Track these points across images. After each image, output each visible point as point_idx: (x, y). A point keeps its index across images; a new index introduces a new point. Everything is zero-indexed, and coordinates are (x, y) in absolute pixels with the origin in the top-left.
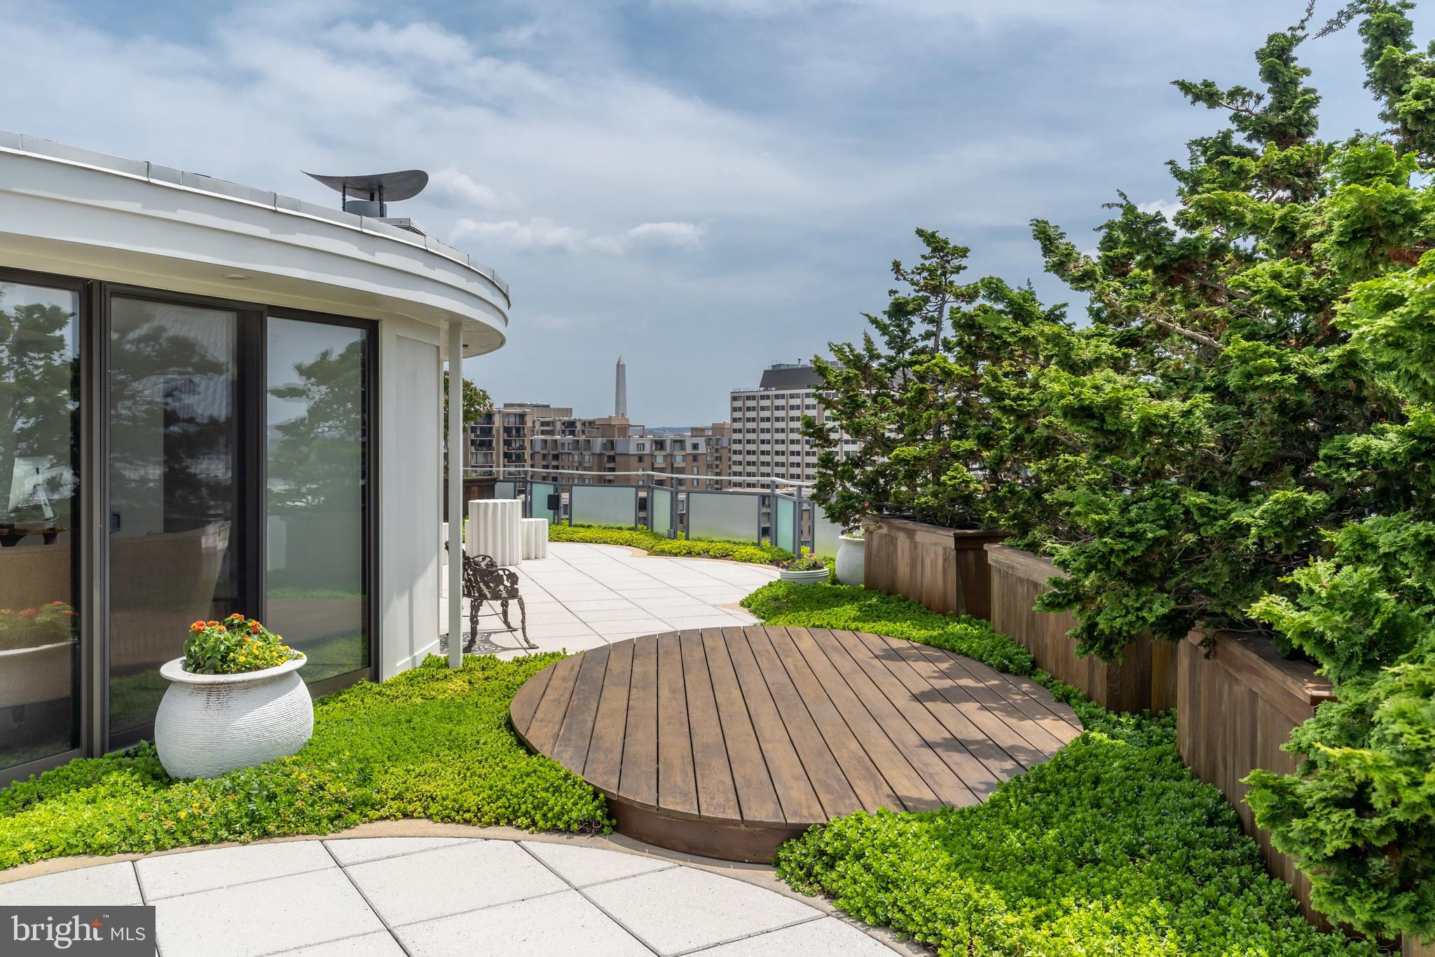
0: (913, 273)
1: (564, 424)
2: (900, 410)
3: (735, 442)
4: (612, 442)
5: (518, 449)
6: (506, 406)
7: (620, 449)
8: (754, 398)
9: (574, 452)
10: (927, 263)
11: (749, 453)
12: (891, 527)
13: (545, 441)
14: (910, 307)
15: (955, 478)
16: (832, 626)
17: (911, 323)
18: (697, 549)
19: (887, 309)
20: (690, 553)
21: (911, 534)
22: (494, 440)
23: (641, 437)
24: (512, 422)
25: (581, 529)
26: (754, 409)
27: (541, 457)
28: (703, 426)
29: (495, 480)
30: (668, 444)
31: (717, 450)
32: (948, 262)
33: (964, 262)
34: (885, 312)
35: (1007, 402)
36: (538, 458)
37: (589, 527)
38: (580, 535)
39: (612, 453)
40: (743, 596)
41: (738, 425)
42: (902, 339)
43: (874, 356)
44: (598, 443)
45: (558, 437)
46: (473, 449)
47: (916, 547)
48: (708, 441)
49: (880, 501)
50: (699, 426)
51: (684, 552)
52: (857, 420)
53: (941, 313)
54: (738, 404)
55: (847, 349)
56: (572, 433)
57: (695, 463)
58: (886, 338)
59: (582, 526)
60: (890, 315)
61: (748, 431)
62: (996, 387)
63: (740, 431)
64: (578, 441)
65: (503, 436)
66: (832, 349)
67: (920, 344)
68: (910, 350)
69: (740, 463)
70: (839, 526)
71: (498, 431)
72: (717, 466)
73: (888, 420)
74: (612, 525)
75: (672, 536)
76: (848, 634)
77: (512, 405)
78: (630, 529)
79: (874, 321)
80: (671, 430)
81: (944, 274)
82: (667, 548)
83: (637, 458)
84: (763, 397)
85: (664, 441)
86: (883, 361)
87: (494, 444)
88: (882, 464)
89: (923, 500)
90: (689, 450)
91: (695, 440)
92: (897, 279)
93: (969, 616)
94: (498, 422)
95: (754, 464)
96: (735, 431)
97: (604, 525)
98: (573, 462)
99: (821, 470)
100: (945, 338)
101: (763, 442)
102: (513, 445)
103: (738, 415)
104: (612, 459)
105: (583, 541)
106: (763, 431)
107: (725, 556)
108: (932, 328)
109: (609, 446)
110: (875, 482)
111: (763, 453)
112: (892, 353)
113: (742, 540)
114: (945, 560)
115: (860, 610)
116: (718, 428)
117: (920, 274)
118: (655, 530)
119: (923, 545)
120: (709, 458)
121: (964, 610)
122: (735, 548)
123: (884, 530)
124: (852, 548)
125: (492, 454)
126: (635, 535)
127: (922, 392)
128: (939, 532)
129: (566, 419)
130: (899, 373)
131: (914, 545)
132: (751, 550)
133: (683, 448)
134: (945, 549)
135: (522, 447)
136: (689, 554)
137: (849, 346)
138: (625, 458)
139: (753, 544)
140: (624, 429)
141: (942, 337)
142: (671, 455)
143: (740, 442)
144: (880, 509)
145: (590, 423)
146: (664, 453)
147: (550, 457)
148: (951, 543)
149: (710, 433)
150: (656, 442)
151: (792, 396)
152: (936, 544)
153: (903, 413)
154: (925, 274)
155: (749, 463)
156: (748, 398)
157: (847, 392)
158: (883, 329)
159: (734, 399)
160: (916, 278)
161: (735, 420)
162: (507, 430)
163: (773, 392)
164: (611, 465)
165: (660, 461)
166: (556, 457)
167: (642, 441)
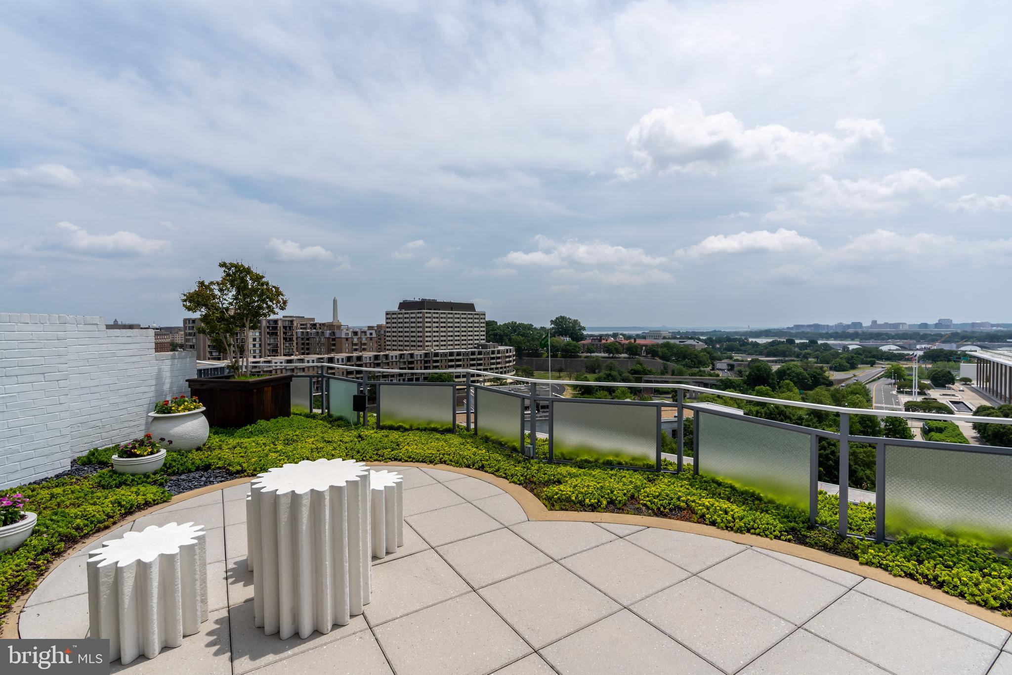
1: (311, 325)
3: (387, 332)
4: (334, 332)
5: (290, 336)
6: (284, 317)
7: (337, 335)
8: (395, 314)
9: (316, 337)
11: (393, 336)
13: (303, 332)
22: (279, 332)
23: (347, 330)
24: (287, 324)
26: (395, 318)
27: (301, 339)
30: (359, 333)
31: (380, 335)
39: (334, 337)
41: (389, 325)
44: (327, 333)
45: (309, 330)
46: (268, 336)
48: (376, 332)
50: (371, 325)
54: (389, 316)
56: (315, 328)
57: (371, 341)
61: (393, 327)
63: (390, 327)
64: (318, 332)
65: (282, 330)
69: (390, 341)
71: (280, 328)
72: (380, 342)
77: (287, 317)
83: (345, 339)
84: (399, 314)
85: (357, 332)
87: (278, 334)
90: (368, 335)
91: (371, 331)
94: (280, 324)
96: (387, 327)
98: (316, 341)
102: (288, 334)
103: (389, 321)
104: (334, 340)
106: (399, 327)
109: (332, 334)
116: (379, 327)
120: (376, 339)
125: (277, 338)
129: (312, 322)
133: (366, 335)
135: (292, 335)
138: (340, 339)
140: (339, 327)
142: (361, 338)
143: (390, 332)
145: (323, 324)
146: (357, 337)
147: (305, 339)
149: (377, 328)
150: (354, 332)
151: (412, 313)
155: (393, 341)
156: (393, 314)
159: (387, 314)
161: (387, 323)
162: (285, 327)
163: (403, 311)
164: (334, 342)
165: (355, 340)
166: (308, 339)
167: (347, 332)
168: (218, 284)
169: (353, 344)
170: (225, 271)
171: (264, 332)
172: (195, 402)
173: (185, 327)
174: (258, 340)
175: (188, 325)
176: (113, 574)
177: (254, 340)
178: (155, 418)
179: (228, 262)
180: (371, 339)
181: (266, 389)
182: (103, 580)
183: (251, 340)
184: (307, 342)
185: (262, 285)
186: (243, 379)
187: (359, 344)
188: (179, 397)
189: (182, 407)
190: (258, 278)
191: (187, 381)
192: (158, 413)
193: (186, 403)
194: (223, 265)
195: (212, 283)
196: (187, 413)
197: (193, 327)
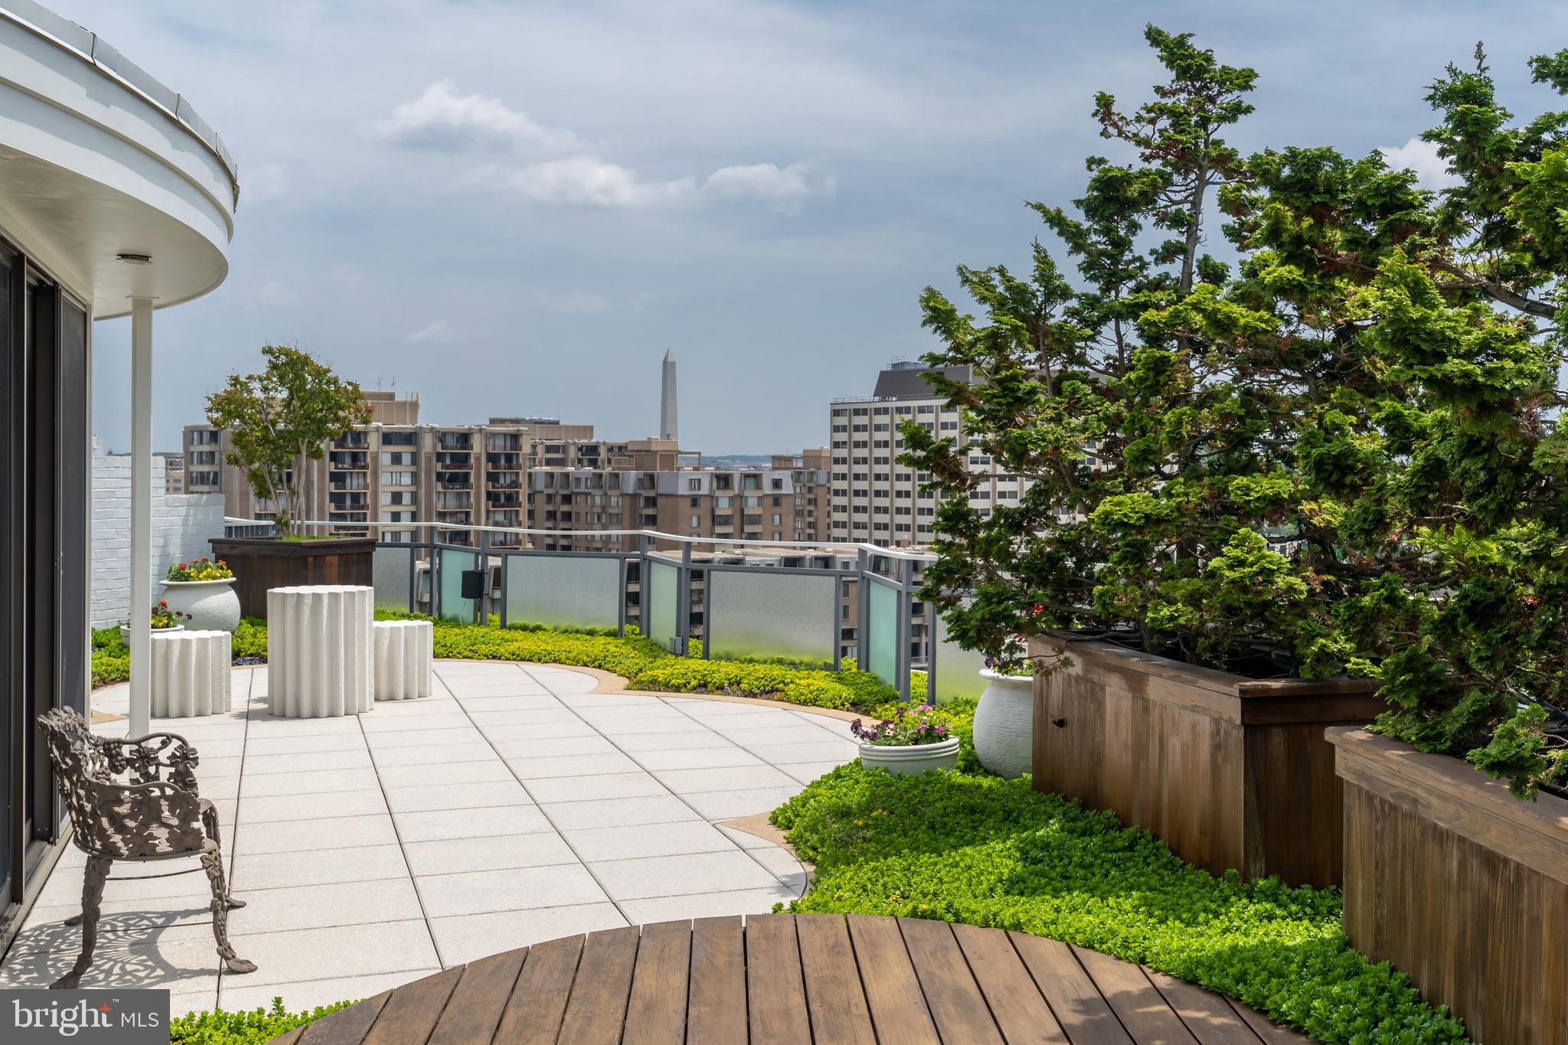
0: (1139, 119)
1: (580, 449)
2: (1113, 409)
3: (837, 477)
4: (652, 477)
5: (509, 486)
6: (493, 421)
7: (662, 488)
8: (865, 412)
9: (594, 492)
10: (1169, 101)
11: (857, 493)
12: (1091, 661)
13: (551, 475)
14: (1133, 191)
15: (1241, 563)
16: (956, 914)
17: (1134, 227)
18: (717, 678)
19: (1084, 196)
20: (705, 685)
21: (1136, 682)
22: (472, 472)
23: (696, 469)
24: (500, 446)
25: (519, 635)
26: (864, 428)
27: (545, 498)
28: (790, 454)
29: (373, 544)
30: (736, 480)
31: (810, 490)
32: (1212, 100)
33: (1246, 98)
34: (1078, 203)
35: (1453, 365)
36: (540, 500)
37: (535, 629)
38: (513, 647)
39: (652, 494)
40: (778, 800)
41: (842, 453)
42: (1115, 260)
43: (1057, 292)
44: (631, 478)
45: (571, 469)
46: (439, 487)
47: (1146, 710)
48: (797, 476)
49: (1064, 602)
50: (784, 453)
51: (694, 683)
52: (1016, 432)
53: (1196, 205)
54: (842, 421)
55: (996, 280)
56: (593, 463)
57: (777, 509)
58: (1082, 257)
59: (524, 628)
60: (1091, 208)
61: (857, 461)
62: (1424, 319)
63: (844, 461)
64: (600, 475)
65: (485, 467)
66: (966, 281)
67: (1154, 272)
68: (1132, 284)
69: (844, 509)
70: (977, 656)
71: (478, 460)
72: (810, 513)
73: (1084, 430)
74: (579, 626)
75: (679, 650)
76: (993, 938)
77: (502, 421)
78: (608, 634)
79: (1056, 220)
80: (744, 459)
81: (1204, 123)
82: (661, 674)
83: (688, 502)
84: (878, 411)
85: (731, 475)
86: (1073, 303)
87: (472, 479)
88: (1069, 527)
89: (1166, 612)
90: (768, 489)
91: (777, 475)
92: (1104, 134)
93: (1273, 880)
94: (477, 446)
95: (864, 509)
96: (837, 461)
97: (564, 625)
98: (593, 506)
99: (943, 536)
100: (1206, 258)
101: (878, 477)
102: (502, 481)
103: (842, 437)
104: (652, 502)
105: (517, 657)
106: (878, 461)
107: (769, 691)
108: (1175, 236)
109: (647, 483)
110: (1054, 561)
111: (878, 494)
112: (1094, 288)
113: (806, 659)
114: (1217, 748)
115: (1025, 857)
116: (812, 458)
117: (1153, 122)
118: (653, 636)
119: (1163, 707)
120: (798, 502)
121: (1260, 866)
122: (790, 674)
123: (1077, 668)
124: (1006, 696)
125: (468, 494)
126: (613, 646)
127: (1160, 366)
128: (1202, 682)
129: (584, 441)
130: (1108, 330)
131: (1143, 707)
132: (820, 681)
133: (758, 486)
134: (1217, 722)
135: (515, 484)
136: (704, 687)
137: (1002, 271)
138: (670, 500)
139: (826, 667)
140: (670, 458)
141: (1199, 253)
142: (741, 497)
143: (844, 477)
144: (1065, 620)
145: (620, 448)
146: (730, 493)
147: (559, 499)
148: (1233, 710)
149: (800, 464)
150: (719, 477)
151: (922, 410)
152: (1194, 709)
153: (1118, 415)
154: (1164, 123)
155: (857, 509)
156: (857, 412)
157: (997, 369)
158: (1075, 237)
159: (836, 413)
160: (1146, 130)
161: (836, 445)
162: (493, 458)
163: (893, 403)
164: (650, 511)
165: (724, 507)
166: (567, 499)
167: (696, 475)
168: (261, 379)
169: (716, 520)
170: (270, 361)
171: (428, 473)
172: (222, 568)
173: (189, 456)
174: (406, 499)
175: (197, 448)
176: (164, 646)
177: (397, 498)
178: (170, 588)
179: (275, 346)
180: (777, 501)
181: (328, 559)
182: (158, 650)
183: (385, 499)
184: (565, 508)
185: (328, 382)
186: (293, 539)
187: (737, 520)
188: (200, 560)
189: (204, 573)
190: (320, 373)
191: (210, 541)
192: (172, 580)
193: (209, 570)
194: (268, 351)
195: (250, 377)
196: (211, 581)
197: (212, 454)
